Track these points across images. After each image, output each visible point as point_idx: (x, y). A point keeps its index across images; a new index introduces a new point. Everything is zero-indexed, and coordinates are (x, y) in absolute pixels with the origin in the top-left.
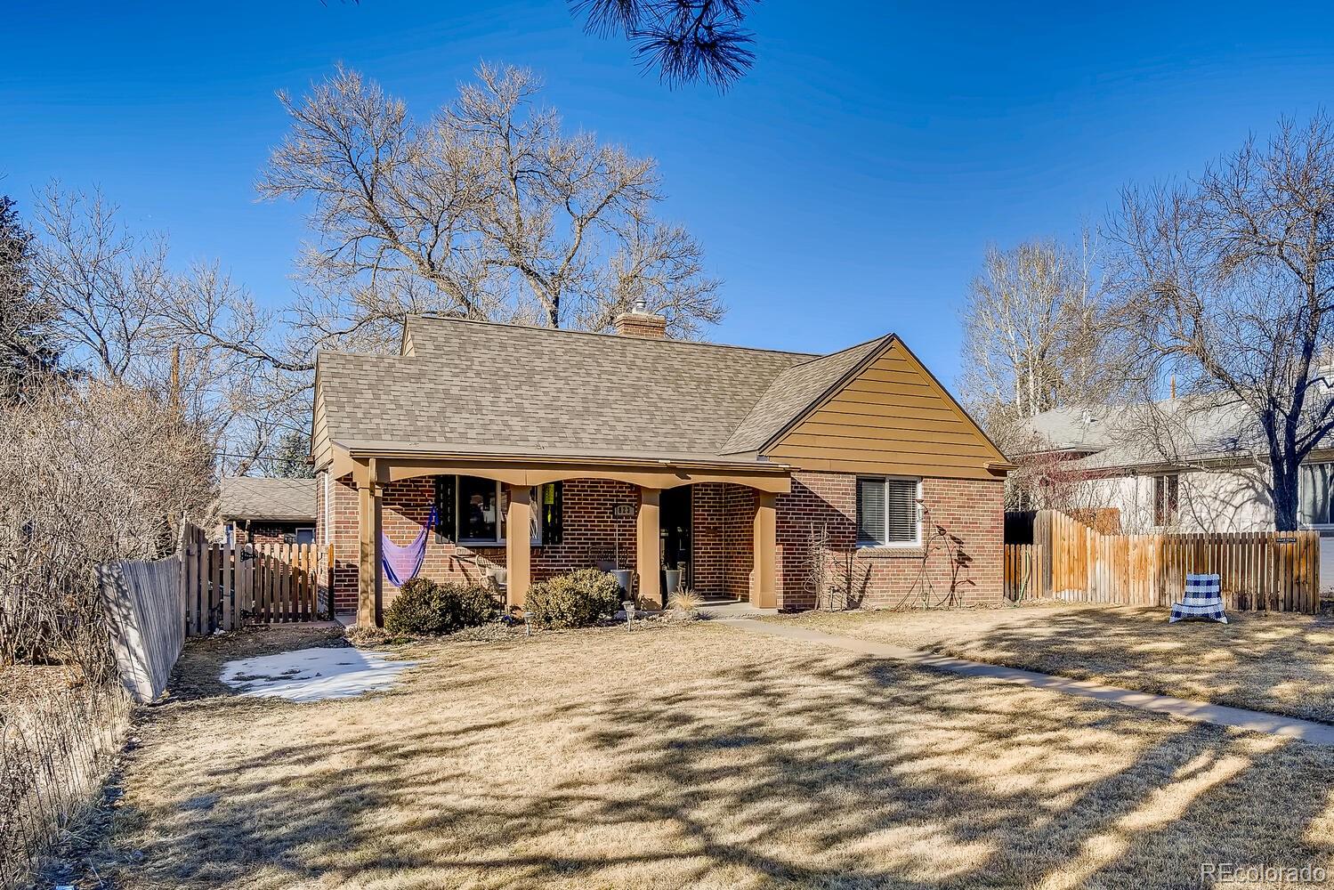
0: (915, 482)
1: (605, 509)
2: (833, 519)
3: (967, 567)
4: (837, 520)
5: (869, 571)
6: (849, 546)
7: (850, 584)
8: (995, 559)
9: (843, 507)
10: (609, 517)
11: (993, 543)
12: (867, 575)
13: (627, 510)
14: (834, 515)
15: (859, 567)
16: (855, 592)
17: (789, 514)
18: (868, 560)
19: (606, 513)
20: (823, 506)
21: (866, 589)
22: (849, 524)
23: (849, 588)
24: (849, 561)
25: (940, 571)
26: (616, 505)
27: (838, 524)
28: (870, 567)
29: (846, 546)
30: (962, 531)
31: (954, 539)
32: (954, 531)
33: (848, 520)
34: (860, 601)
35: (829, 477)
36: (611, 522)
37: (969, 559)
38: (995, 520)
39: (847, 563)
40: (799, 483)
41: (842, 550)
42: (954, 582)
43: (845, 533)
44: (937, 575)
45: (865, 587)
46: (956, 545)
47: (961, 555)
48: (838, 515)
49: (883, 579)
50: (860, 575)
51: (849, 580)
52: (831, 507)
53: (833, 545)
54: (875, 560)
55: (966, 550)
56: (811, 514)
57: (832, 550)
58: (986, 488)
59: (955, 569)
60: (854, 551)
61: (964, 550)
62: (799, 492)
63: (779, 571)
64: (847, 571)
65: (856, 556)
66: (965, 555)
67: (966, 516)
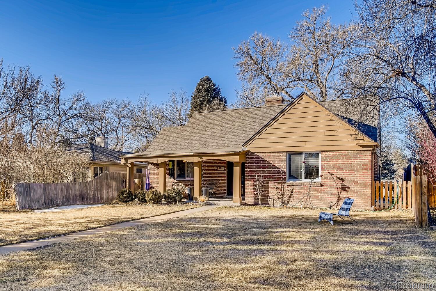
0: (319, 153)
1: (215, 168)
2: (275, 170)
3: (347, 191)
4: (277, 170)
5: (292, 191)
6: (283, 181)
7: (283, 196)
8: (365, 188)
9: (279, 165)
10: (216, 171)
11: (364, 180)
12: (291, 193)
13: (221, 168)
14: (276, 169)
15: (287, 190)
16: (285, 199)
17: (256, 169)
18: (292, 187)
19: (215, 169)
20: (271, 165)
21: (291, 198)
22: (282, 172)
23: (282, 197)
24: (283, 187)
25: (331, 192)
26: (218, 167)
27: (277, 172)
28: (293, 189)
29: (281, 181)
30: (343, 175)
31: (338, 178)
32: (339, 174)
33: (282, 170)
34: (288, 203)
35: (274, 154)
36: (217, 172)
37: (348, 187)
38: (364, 169)
39: (281, 187)
40: (260, 157)
41: (279, 183)
42: (339, 198)
43: (281, 176)
44: (328, 194)
45: (290, 198)
46: (340, 181)
47: (343, 185)
48: (277, 169)
49: (299, 195)
50: (288, 193)
51: (282, 194)
52: (274, 165)
53: (275, 181)
54: (295, 187)
55: (346, 183)
56: (266, 169)
57: (274, 182)
58: (359, 154)
59: (340, 192)
60: (285, 183)
61: (345, 184)
62: (260, 160)
63: (252, 190)
64: (282, 191)
65: (286, 185)
66: (346, 185)
67: (346, 167)
